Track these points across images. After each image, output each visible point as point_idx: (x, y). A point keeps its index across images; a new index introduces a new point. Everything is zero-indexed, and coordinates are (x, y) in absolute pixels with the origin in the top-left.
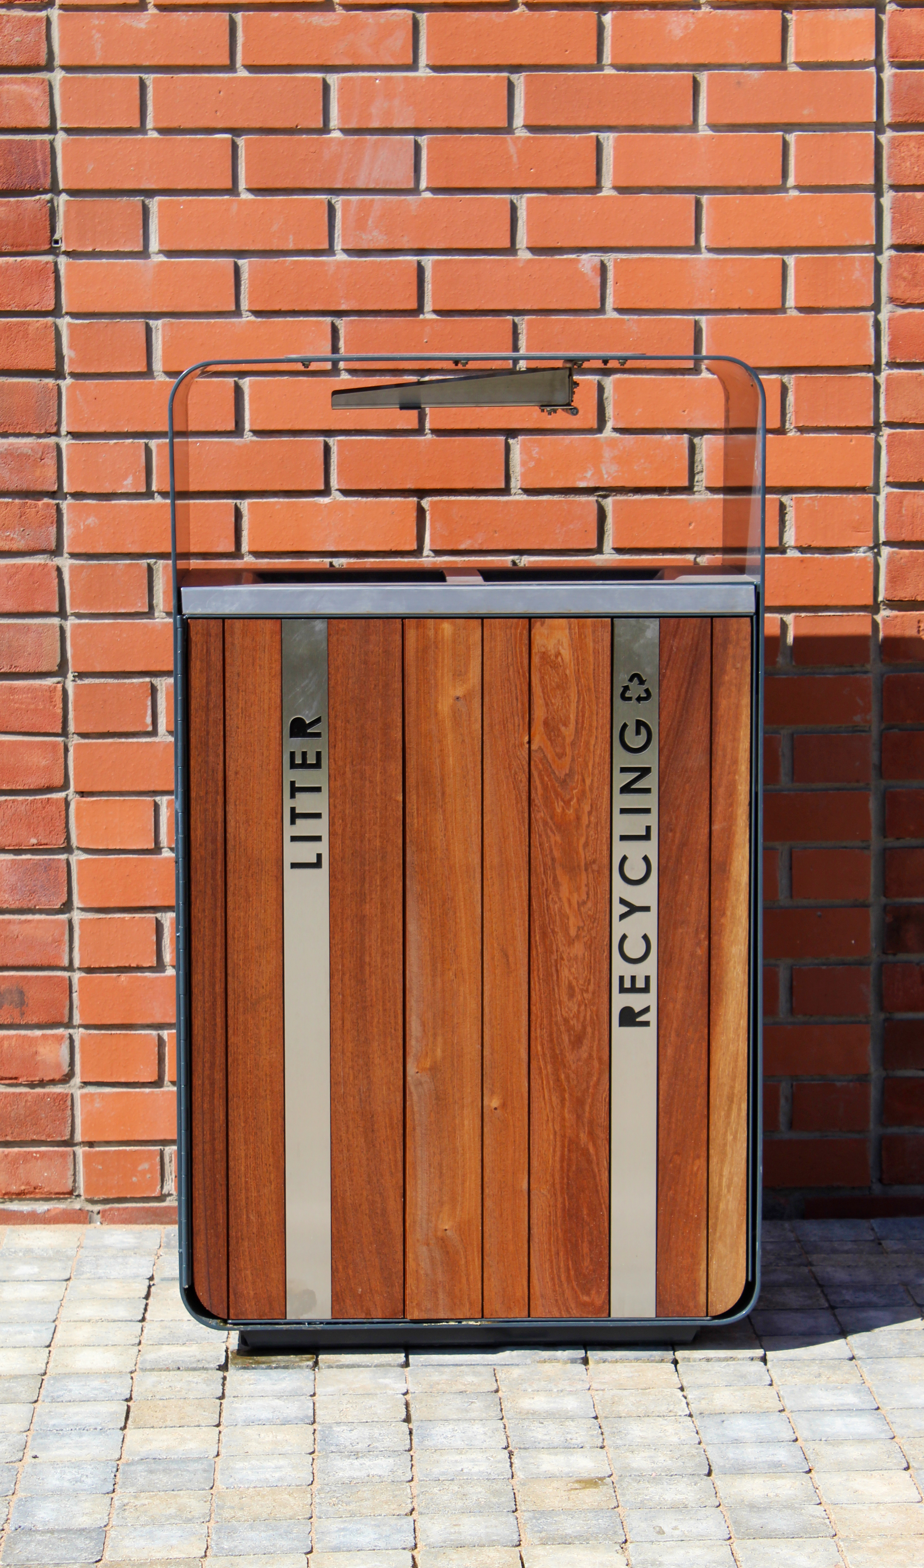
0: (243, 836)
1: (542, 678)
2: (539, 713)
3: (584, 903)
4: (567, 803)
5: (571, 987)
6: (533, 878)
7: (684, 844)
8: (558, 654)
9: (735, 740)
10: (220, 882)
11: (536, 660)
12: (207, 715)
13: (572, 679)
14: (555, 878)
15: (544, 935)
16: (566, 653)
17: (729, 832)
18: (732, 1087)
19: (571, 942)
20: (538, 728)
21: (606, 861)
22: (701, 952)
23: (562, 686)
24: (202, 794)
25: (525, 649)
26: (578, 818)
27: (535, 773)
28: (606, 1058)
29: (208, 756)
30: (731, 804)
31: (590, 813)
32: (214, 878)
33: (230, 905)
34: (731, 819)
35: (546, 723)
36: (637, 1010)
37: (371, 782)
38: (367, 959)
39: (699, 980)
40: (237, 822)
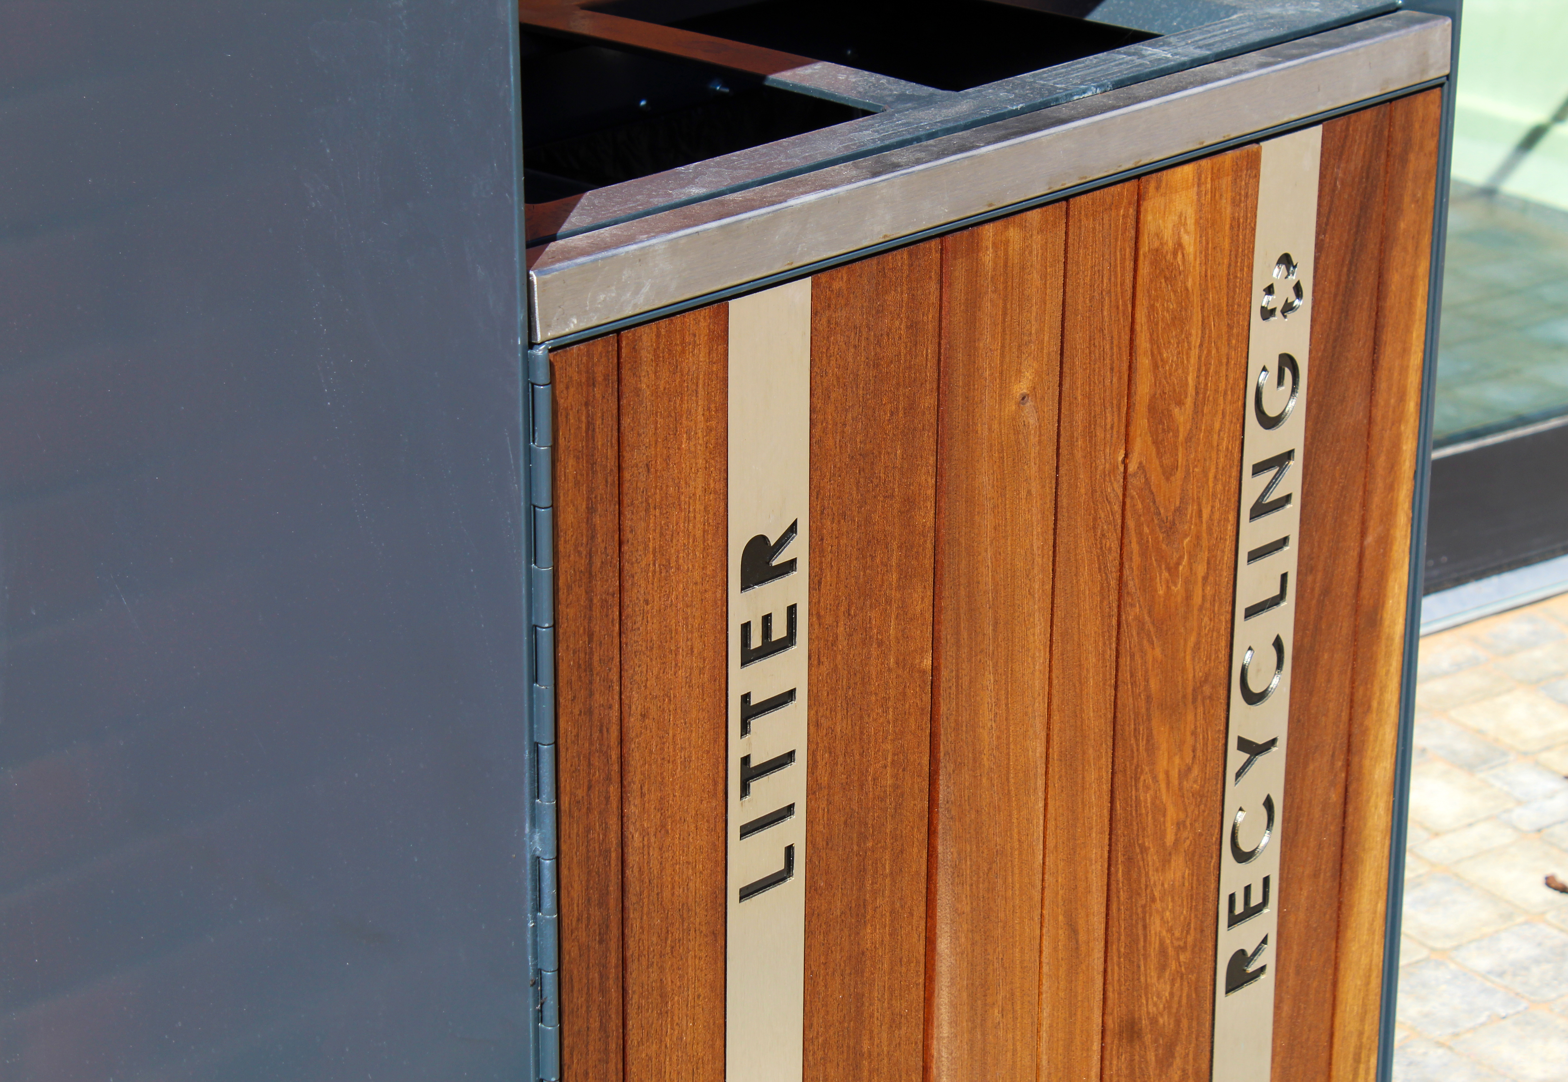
0: (655, 865)
1: (1152, 308)
2: (1144, 388)
3: (1189, 769)
4: (1173, 570)
5: (1163, 951)
6: (1119, 752)
7: (1326, 591)
8: (1179, 246)
9: (1405, 351)
10: (614, 994)
11: (1145, 269)
12: (589, 591)
13: (1196, 299)
14: (1150, 737)
15: (1130, 860)
16: (1189, 241)
17: (1385, 541)
18: (1361, 1034)
19: (1166, 862)
20: (1141, 422)
21: (1223, 670)
22: (1335, 796)
23: (1179, 320)
24: (580, 793)
25: (1129, 252)
26: (1188, 597)
27: (1131, 523)
28: (1205, 1066)
29: (591, 694)
30: (1391, 488)
31: (1205, 579)
32: (603, 991)
33: (634, 1037)
34: (1388, 515)
35: (1152, 409)
36: (1249, 953)
37: (880, 644)
38: (866, 1047)
39: (1329, 852)
40: (645, 833)
